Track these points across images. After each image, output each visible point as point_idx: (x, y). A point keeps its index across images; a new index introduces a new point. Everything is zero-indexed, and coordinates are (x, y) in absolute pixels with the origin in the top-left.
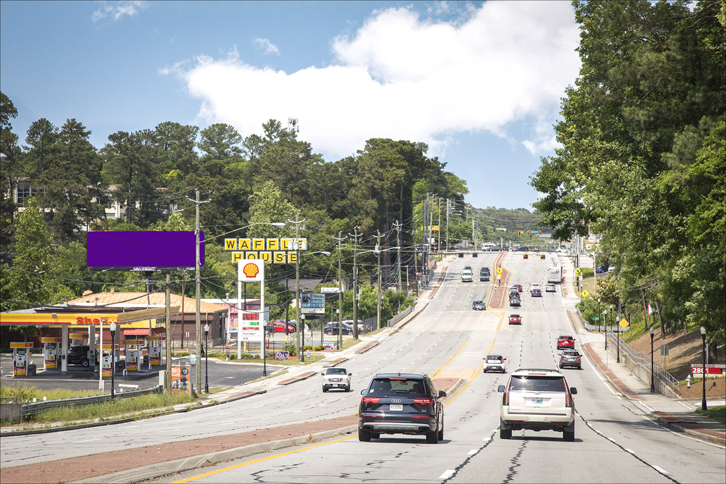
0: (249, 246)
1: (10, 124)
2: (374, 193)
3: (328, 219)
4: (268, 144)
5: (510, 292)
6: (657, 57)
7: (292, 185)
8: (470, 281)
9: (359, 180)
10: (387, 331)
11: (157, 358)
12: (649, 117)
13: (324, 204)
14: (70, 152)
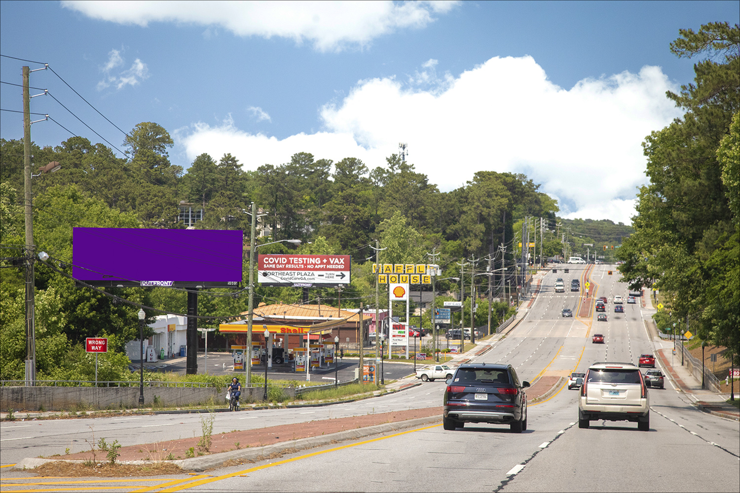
0: (392, 270)
1: (167, 153)
2: (482, 219)
3: (443, 241)
4: (392, 176)
5: (597, 304)
6: (693, 183)
7: (413, 211)
8: (562, 291)
9: (469, 207)
10: (495, 335)
11: (331, 358)
12: (689, 219)
13: (439, 227)
14: (226, 181)
